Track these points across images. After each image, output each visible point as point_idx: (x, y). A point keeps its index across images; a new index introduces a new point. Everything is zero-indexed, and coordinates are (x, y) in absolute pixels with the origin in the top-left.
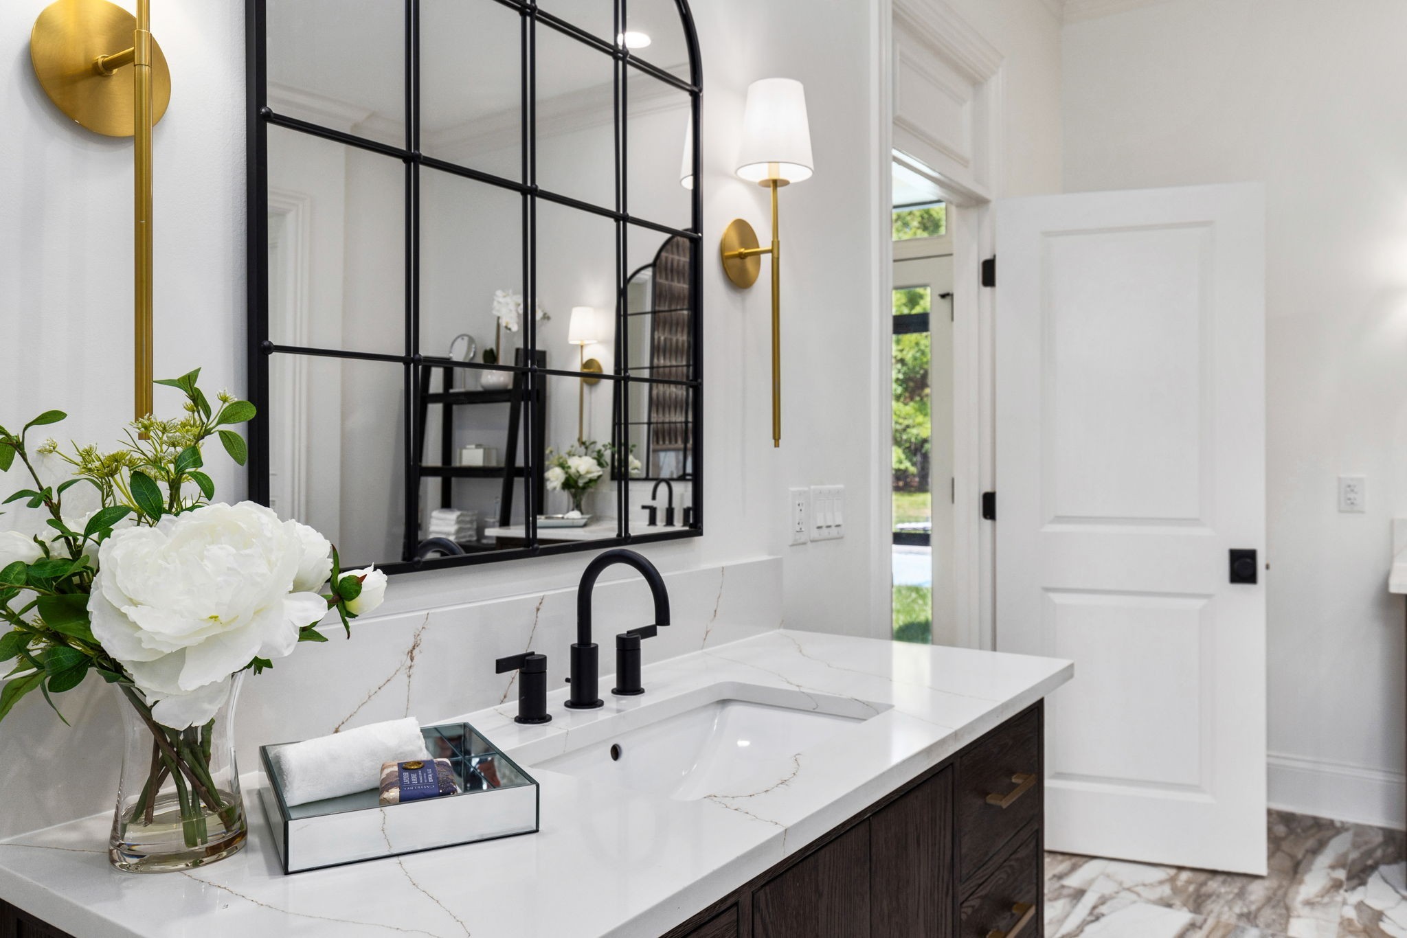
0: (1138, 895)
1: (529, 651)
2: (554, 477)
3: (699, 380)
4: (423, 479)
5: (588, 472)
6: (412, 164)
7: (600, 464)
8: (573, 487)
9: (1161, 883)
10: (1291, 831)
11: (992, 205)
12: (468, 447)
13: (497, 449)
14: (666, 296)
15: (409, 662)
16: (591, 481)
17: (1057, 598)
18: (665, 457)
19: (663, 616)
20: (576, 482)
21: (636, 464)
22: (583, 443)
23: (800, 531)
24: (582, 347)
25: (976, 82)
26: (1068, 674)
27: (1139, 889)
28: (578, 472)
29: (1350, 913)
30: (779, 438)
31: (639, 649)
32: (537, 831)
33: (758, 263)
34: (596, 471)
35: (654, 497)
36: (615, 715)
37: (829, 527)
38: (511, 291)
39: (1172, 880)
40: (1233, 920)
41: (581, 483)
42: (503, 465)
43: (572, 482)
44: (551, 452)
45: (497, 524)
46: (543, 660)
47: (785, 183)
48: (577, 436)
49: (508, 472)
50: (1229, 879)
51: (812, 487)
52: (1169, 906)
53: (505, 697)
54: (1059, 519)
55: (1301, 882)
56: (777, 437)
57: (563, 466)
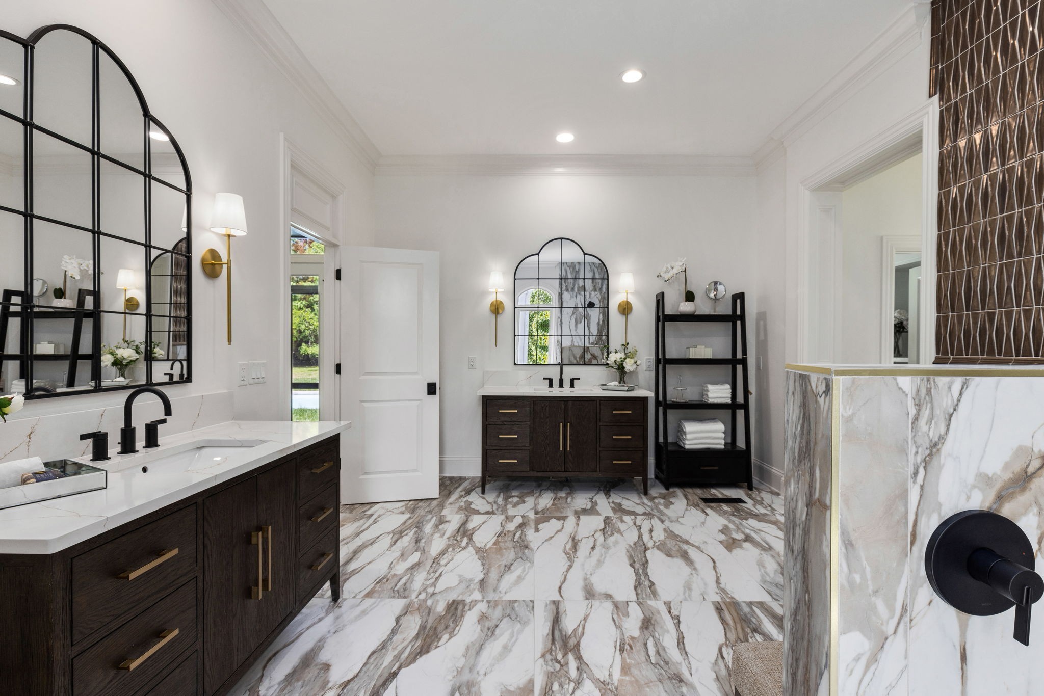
0: (393, 512)
1: (98, 431)
2: (106, 360)
3: (190, 317)
4: (4, 362)
5: (129, 357)
6: (29, 218)
7: (137, 352)
8: (119, 365)
9: (402, 507)
10: (451, 482)
11: (339, 247)
12: (42, 343)
13: (64, 345)
14: (182, 265)
15: (28, 440)
16: (131, 361)
17: (366, 405)
18: (181, 348)
19: (168, 412)
20: (122, 362)
21: (159, 352)
22: (127, 342)
23: (244, 380)
24: (125, 290)
25: (334, 197)
26: (349, 426)
27: (393, 510)
28: (123, 357)
29: (462, 504)
30: (231, 341)
31: (157, 429)
32: (106, 488)
33: (222, 267)
34: (135, 356)
35: (172, 369)
36: (145, 454)
37: (259, 378)
38: (75, 256)
39: (407, 505)
40: (424, 514)
41: (124, 362)
42: (69, 353)
43: (118, 362)
44: (104, 346)
45: (65, 386)
46: (106, 435)
47: (234, 236)
48: (122, 337)
49: (74, 357)
50: (426, 501)
51: (250, 362)
52: (403, 513)
53: (84, 453)
54: (366, 374)
55: (450, 498)
56: (230, 341)
57: (112, 353)
